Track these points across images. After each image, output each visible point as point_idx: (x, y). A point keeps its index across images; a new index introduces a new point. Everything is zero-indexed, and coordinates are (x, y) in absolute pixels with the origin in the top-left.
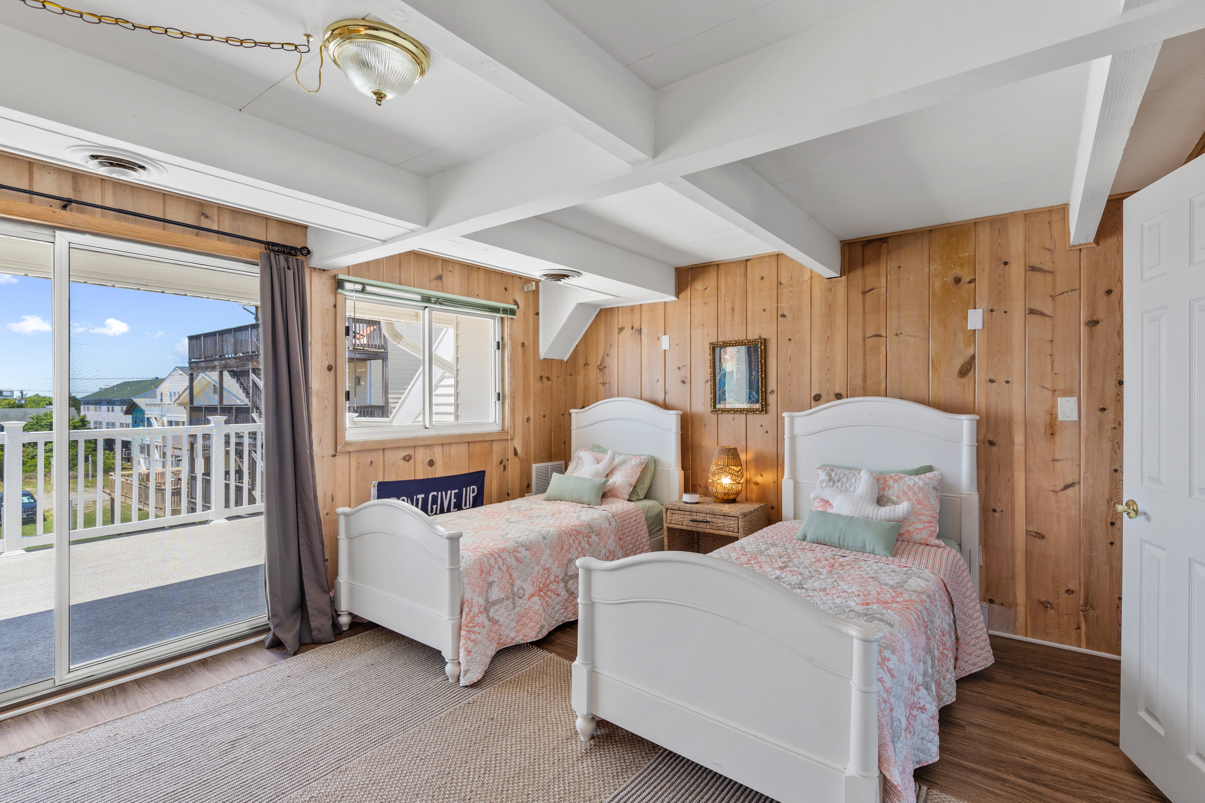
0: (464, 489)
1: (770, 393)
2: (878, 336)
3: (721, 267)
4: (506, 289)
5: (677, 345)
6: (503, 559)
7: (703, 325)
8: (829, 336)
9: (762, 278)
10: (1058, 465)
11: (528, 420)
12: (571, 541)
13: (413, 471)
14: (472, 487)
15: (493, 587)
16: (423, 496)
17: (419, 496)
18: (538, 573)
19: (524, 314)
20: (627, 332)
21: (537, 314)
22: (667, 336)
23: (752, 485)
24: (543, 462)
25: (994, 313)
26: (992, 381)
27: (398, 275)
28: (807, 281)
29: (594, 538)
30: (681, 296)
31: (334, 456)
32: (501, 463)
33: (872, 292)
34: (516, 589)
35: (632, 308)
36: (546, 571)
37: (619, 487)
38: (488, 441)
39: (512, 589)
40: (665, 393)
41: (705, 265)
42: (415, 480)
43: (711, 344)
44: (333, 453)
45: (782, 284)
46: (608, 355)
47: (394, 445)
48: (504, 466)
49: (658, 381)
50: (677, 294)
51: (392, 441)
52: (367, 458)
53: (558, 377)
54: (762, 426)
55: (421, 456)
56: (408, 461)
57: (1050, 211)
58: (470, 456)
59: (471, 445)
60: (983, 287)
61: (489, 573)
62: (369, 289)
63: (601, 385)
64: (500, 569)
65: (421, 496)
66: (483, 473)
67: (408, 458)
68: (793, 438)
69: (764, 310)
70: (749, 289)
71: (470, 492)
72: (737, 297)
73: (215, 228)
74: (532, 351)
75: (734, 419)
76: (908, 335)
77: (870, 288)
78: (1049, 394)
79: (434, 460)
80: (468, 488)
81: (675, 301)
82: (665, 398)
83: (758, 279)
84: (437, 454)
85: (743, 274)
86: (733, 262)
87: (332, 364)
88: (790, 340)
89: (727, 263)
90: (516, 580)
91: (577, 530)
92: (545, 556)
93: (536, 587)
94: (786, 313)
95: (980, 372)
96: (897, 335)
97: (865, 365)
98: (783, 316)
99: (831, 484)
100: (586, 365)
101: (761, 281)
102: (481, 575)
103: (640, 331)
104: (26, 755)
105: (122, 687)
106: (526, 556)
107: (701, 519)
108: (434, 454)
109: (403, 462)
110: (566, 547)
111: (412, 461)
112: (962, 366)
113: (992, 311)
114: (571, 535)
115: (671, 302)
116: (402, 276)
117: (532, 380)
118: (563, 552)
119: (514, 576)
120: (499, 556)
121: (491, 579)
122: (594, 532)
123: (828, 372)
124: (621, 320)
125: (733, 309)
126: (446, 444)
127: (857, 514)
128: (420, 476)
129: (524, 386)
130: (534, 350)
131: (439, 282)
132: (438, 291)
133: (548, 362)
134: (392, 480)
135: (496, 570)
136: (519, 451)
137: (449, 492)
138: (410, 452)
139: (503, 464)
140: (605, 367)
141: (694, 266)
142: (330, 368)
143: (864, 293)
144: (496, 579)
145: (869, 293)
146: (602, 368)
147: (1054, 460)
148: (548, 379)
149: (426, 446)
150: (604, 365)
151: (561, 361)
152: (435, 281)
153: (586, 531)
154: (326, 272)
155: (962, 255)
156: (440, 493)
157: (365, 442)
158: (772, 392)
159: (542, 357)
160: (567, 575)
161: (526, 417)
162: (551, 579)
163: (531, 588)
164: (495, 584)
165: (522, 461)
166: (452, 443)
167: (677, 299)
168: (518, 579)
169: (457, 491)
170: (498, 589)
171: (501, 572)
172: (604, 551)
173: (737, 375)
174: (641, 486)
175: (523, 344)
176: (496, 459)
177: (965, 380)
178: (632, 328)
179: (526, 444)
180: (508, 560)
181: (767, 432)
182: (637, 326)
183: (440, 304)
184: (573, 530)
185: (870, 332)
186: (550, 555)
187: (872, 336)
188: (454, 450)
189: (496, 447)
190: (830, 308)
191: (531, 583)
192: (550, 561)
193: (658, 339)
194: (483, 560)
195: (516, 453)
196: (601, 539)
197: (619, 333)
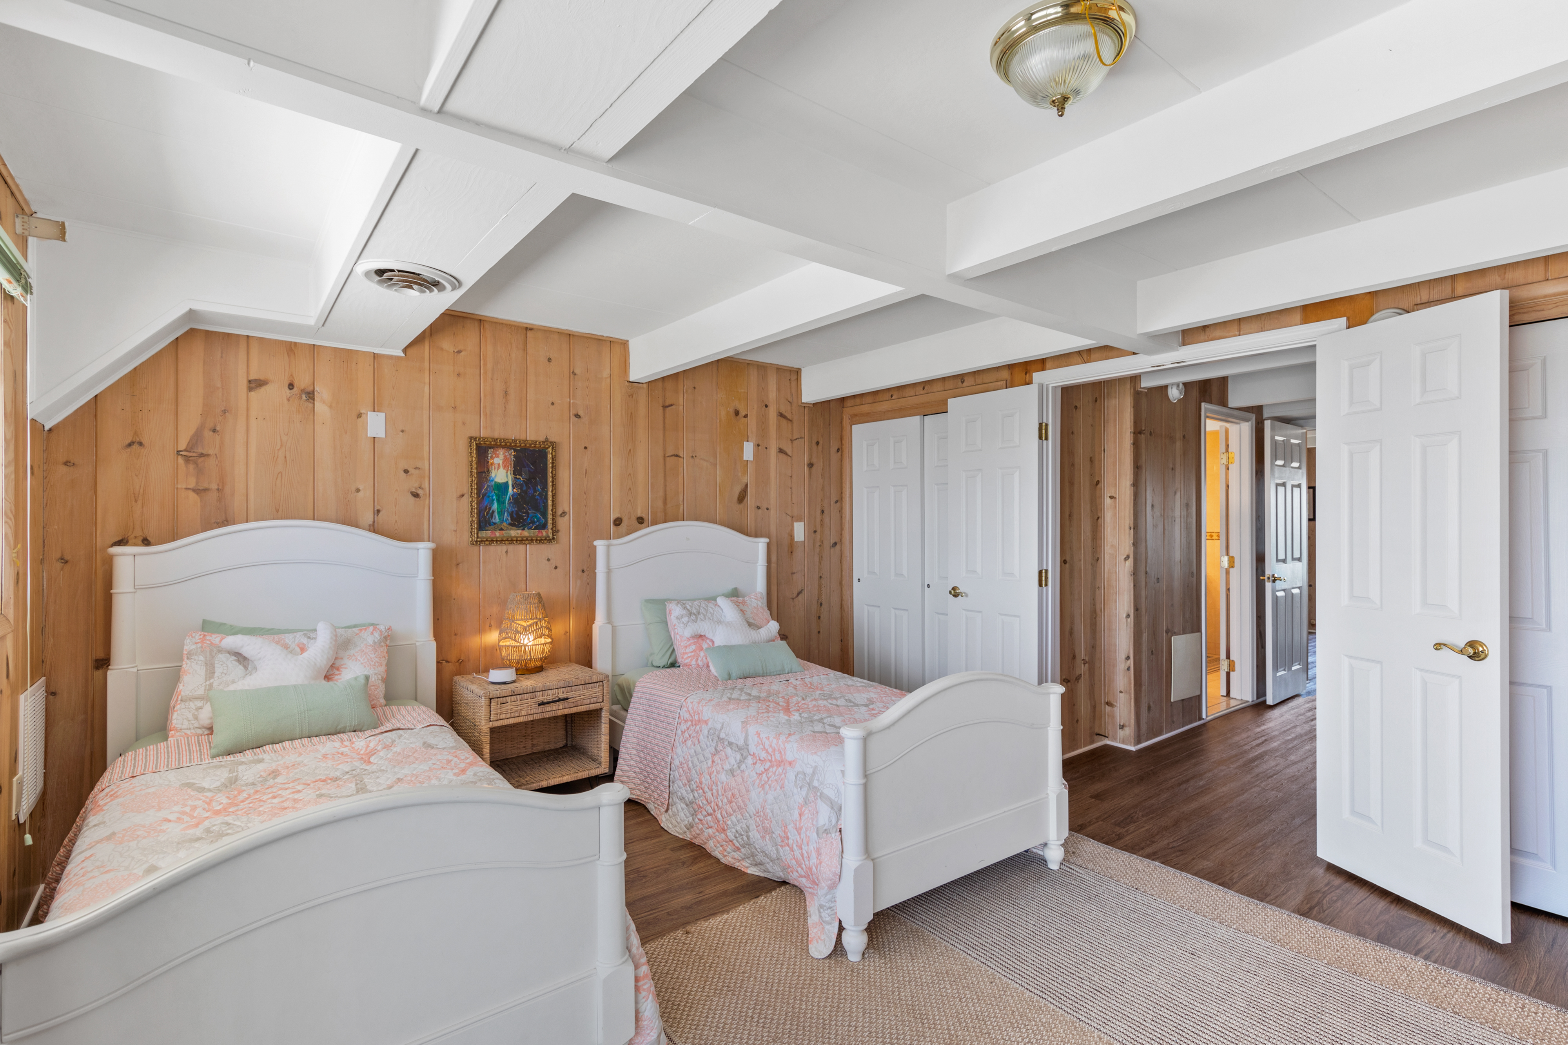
1: (561, 515)
2: (677, 456)
3: (486, 327)
5: (402, 431)
7: (455, 408)
8: (630, 450)
9: (549, 360)
10: (795, 576)
20: (275, 391)
22: (382, 413)
25: (760, 447)
26: (758, 508)
33: (671, 407)
35: (289, 346)
40: (375, 512)
41: (462, 315)
43: (473, 438)
45: (575, 374)
46: (214, 430)
54: (548, 560)
57: (790, 371)
60: (752, 422)
63: (192, 496)
68: (609, 572)
69: (553, 404)
70: (530, 371)
72: (511, 377)
75: (507, 552)
76: (701, 459)
77: (670, 404)
78: (789, 518)
81: (398, 358)
82: (374, 522)
83: (542, 359)
85: (521, 346)
86: (506, 325)
88: (586, 448)
89: (496, 324)
94: (581, 413)
95: (750, 499)
96: (692, 457)
97: (665, 486)
98: (578, 416)
99: (693, 617)
100: (135, 447)
101: (548, 363)
103: (311, 395)
107: (550, 698)
112: (740, 492)
113: (758, 445)
115: (391, 356)
123: (630, 491)
124: (257, 365)
125: (506, 393)
127: (748, 641)
136: (10, 665)
140: (200, 458)
143: (665, 407)
145: (669, 408)
146: (189, 458)
147: (793, 573)
150: (195, 452)
155: (739, 390)
158: (564, 514)
165: (12, 691)
167: (402, 354)
173: (513, 488)
177: (741, 506)
178: (290, 385)
181: (556, 568)
182: (303, 382)
185: (670, 452)
187: (672, 456)
190: (631, 417)
193: (359, 415)
195: (8, 672)
197: (250, 390)
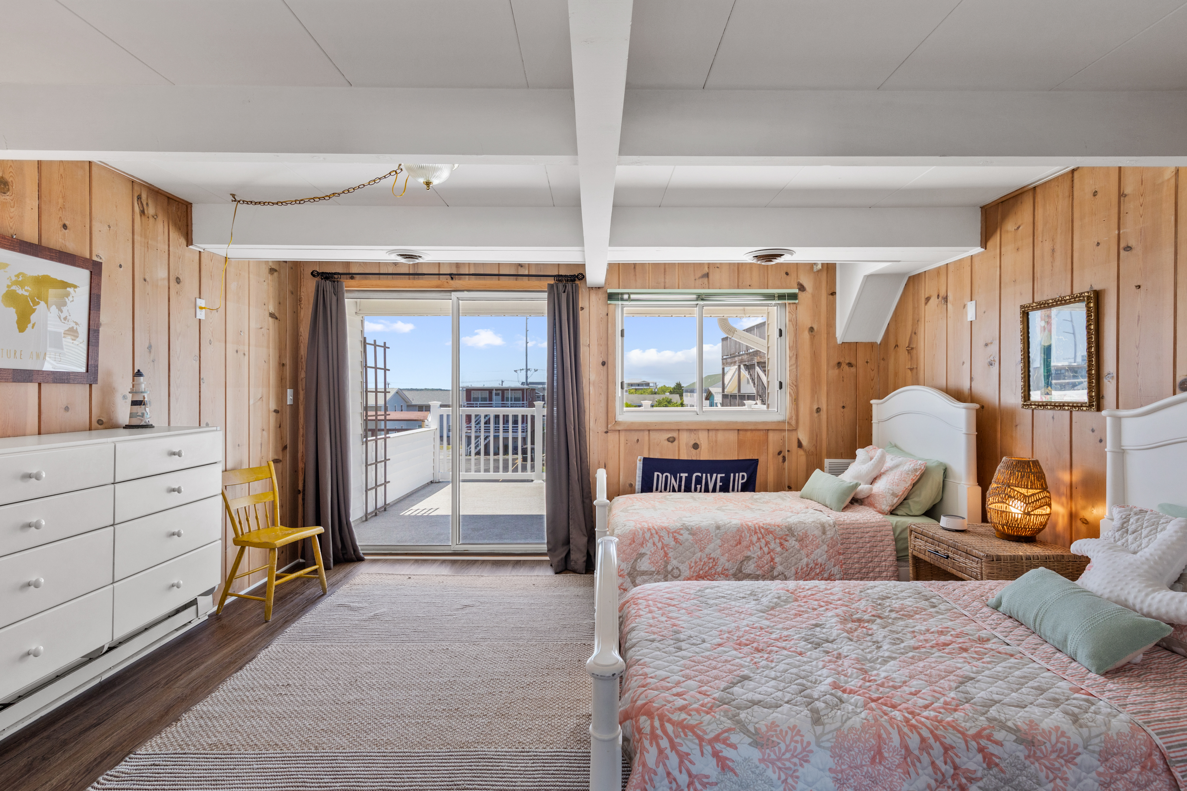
0: (732, 475)
1: (1106, 377)
3: (1038, 190)
4: (787, 274)
5: (985, 312)
6: (660, 537)
9: (1095, 194)
11: (818, 410)
12: (755, 539)
13: (677, 452)
14: (741, 474)
15: (644, 559)
16: (686, 475)
17: (682, 475)
18: (701, 560)
19: (813, 296)
20: (934, 301)
21: (833, 294)
22: (974, 302)
23: (1079, 523)
24: (842, 458)
27: (663, 280)
28: (1169, 180)
29: (792, 542)
30: (989, 244)
31: (607, 432)
32: (779, 453)
34: (670, 568)
35: (938, 270)
36: (711, 561)
37: (879, 495)
38: (763, 430)
39: (666, 567)
40: (971, 379)
41: (1020, 192)
42: (679, 460)
43: (1022, 307)
44: (606, 430)
45: (1126, 195)
46: (915, 333)
47: (657, 428)
48: (784, 458)
49: (963, 363)
50: (984, 243)
51: (656, 424)
52: (635, 436)
53: (867, 362)
54: (1093, 431)
55: (685, 439)
56: (672, 442)
58: (741, 444)
59: (741, 432)
61: (642, 545)
62: (632, 296)
63: (909, 371)
64: (654, 544)
65: (684, 475)
66: (755, 462)
67: (671, 440)
68: (1120, 452)
69: (1098, 244)
70: (1076, 215)
71: (741, 478)
72: (1059, 231)
73: (526, 273)
74: (824, 336)
79: (699, 443)
80: (737, 474)
81: (982, 253)
82: (971, 387)
83: (1089, 196)
84: (703, 438)
85: (1067, 194)
87: (605, 360)
88: (1139, 287)
89: (1045, 183)
90: (672, 559)
91: (767, 529)
92: (712, 546)
93: (693, 572)
94: (1132, 243)
98: (1128, 248)
100: (896, 347)
101: (1093, 198)
102: (630, 544)
103: (946, 299)
104: (412, 577)
105: (476, 561)
106: (687, 540)
108: (699, 438)
109: (667, 442)
110: (744, 543)
111: (676, 443)
114: (756, 533)
115: (978, 254)
116: (667, 280)
117: (824, 367)
118: (739, 546)
119: (670, 555)
120: (657, 533)
121: (643, 551)
122: (794, 536)
124: (928, 288)
125: (1053, 250)
126: (712, 430)
127: (1108, 590)
128: (684, 457)
129: (813, 374)
130: (828, 333)
131: (706, 280)
132: (704, 288)
133: (852, 347)
134: (656, 457)
135: (650, 544)
136: (805, 443)
137: (715, 475)
138: (675, 434)
139: (781, 455)
140: (912, 348)
141: (1004, 199)
142: (604, 364)
144: (648, 553)
146: (910, 350)
148: (850, 365)
149: (690, 430)
150: (911, 346)
151: (872, 345)
152: (701, 280)
153: (781, 533)
154: (601, 290)
156: (704, 475)
157: (632, 423)
158: (1109, 376)
159: (839, 341)
160: (741, 572)
161: (815, 407)
162: (718, 570)
163: (688, 572)
164: (647, 557)
165: (808, 454)
166: (717, 430)
167: (983, 250)
168: (675, 559)
169: (723, 475)
170: (649, 561)
171: (655, 548)
172: (805, 560)
174: (916, 499)
175: (811, 329)
176: (772, 449)
178: (938, 296)
179: (815, 436)
180: (666, 538)
181: (1101, 441)
182: (943, 293)
183: (702, 300)
184: (763, 528)
186: (720, 546)
188: (720, 436)
189: (772, 436)
191: (688, 566)
192: (719, 551)
193: (964, 306)
194: (638, 532)
195: (800, 445)
196: (802, 547)
197: (926, 304)
